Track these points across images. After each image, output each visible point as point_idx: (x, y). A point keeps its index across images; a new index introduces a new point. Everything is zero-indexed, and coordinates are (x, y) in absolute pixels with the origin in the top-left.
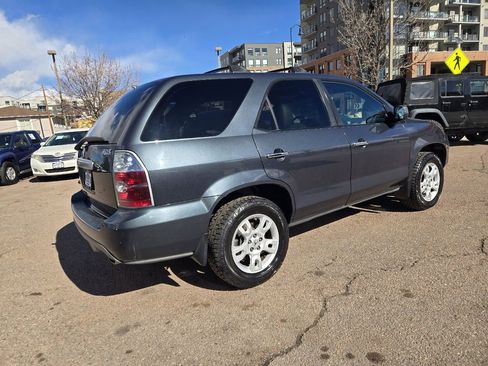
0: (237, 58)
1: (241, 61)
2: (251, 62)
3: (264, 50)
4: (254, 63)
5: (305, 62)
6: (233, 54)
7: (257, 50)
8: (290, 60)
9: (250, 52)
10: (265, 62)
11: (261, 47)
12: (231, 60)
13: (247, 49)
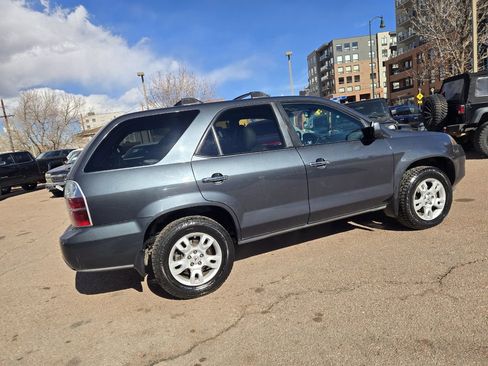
0: (325, 56)
1: (328, 59)
2: (340, 59)
3: (355, 44)
4: (343, 58)
5: (401, 51)
6: (320, 52)
7: (347, 45)
8: (385, 51)
9: (339, 48)
10: (355, 57)
11: (351, 41)
12: (318, 59)
13: (336, 44)
